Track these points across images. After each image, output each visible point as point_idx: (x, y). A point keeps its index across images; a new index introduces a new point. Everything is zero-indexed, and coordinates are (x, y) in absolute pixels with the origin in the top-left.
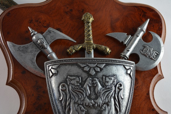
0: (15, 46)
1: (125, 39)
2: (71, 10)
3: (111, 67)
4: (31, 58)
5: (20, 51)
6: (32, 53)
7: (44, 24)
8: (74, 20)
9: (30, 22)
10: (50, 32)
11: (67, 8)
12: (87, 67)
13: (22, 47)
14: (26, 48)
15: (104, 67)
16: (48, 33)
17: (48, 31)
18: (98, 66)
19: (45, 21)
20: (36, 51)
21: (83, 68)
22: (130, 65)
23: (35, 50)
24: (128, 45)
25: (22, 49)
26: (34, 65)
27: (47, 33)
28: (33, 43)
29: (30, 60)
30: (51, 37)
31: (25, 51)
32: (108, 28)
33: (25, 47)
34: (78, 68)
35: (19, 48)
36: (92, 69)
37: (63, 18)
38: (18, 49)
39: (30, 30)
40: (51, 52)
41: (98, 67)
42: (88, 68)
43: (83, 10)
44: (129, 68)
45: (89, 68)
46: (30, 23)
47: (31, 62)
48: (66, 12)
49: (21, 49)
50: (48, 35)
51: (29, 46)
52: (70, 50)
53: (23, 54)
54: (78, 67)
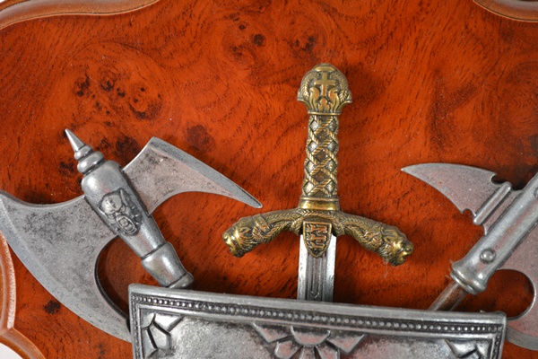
0: (14, 209)
1: (481, 201)
2: (259, 40)
3: (387, 348)
4: (76, 264)
5: (35, 231)
6: (82, 245)
7: (136, 101)
8: (268, 89)
9: (78, 90)
10: (152, 160)
11: (242, 28)
12: (290, 342)
13: (41, 215)
14: (56, 219)
15: (360, 346)
16: (146, 162)
17: (147, 155)
18: (332, 341)
19: (143, 90)
20: (95, 236)
21: (273, 345)
22: (477, 336)
23: (91, 230)
24: (490, 229)
25: (42, 223)
26: (88, 292)
27: (142, 162)
28: (86, 204)
29: (74, 271)
30: (158, 180)
31: (54, 234)
32: (415, 134)
33: (55, 216)
34: (252, 342)
35: (29, 221)
36: (308, 352)
37: (218, 78)
38: (25, 224)
39: (76, 147)
40: (155, 246)
41: (332, 346)
42: (292, 347)
43: (311, 39)
44: (472, 348)
45: (297, 348)
46: (81, 94)
47: (78, 277)
48: (235, 49)
49: (37, 226)
50: (146, 174)
51: (68, 214)
52: (234, 242)
53: (44, 244)
54: (252, 336)
